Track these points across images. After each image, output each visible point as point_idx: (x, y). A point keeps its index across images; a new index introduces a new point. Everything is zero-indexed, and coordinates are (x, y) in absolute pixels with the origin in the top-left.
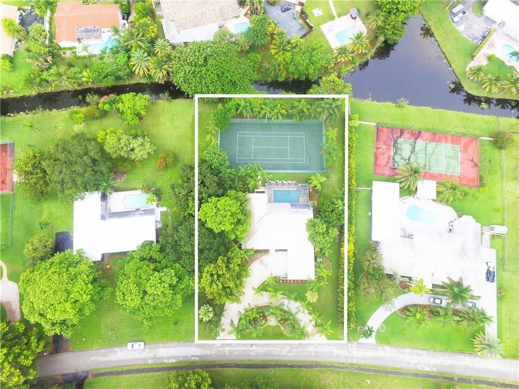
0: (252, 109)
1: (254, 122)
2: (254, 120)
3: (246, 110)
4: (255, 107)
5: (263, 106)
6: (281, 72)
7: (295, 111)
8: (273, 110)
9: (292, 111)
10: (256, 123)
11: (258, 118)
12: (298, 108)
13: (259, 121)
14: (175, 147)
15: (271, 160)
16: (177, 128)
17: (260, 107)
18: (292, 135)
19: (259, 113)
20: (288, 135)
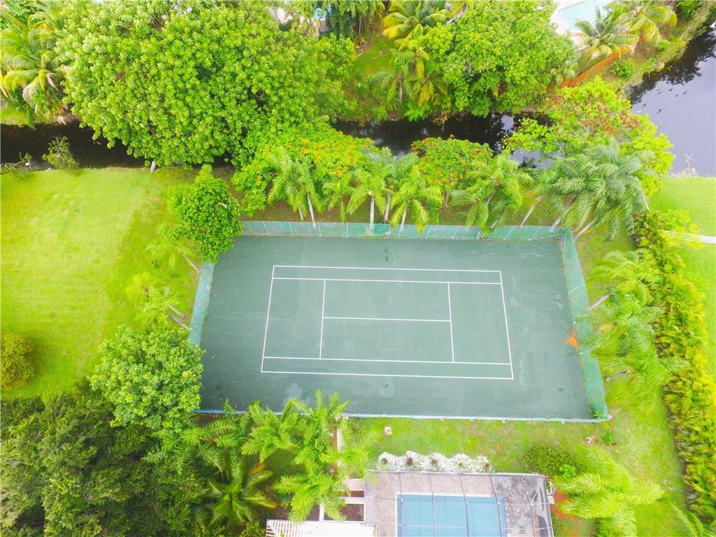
0: (318, 185)
1: (329, 234)
2: (329, 228)
3: (298, 187)
4: (328, 177)
5: (359, 173)
6: (417, 86)
7: (474, 193)
8: (397, 189)
9: (461, 192)
10: (339, 238)
11: (343, 216)
12: (487, 182)
13: (346, 230)
14: (53, 316)
15: (389, 368)
16: (76, 250)
17: (349, 176)
18: (461, 277)
19: (346, 198)
20: (446, 277)
